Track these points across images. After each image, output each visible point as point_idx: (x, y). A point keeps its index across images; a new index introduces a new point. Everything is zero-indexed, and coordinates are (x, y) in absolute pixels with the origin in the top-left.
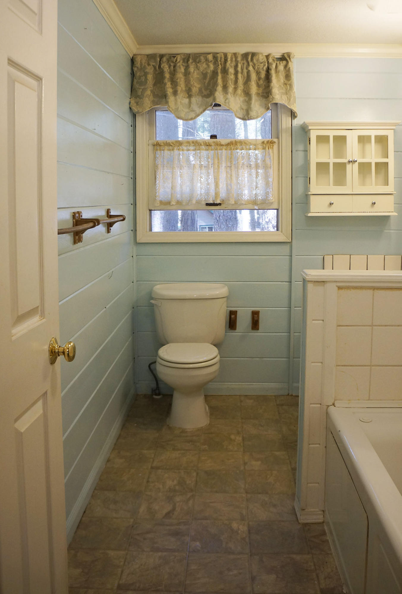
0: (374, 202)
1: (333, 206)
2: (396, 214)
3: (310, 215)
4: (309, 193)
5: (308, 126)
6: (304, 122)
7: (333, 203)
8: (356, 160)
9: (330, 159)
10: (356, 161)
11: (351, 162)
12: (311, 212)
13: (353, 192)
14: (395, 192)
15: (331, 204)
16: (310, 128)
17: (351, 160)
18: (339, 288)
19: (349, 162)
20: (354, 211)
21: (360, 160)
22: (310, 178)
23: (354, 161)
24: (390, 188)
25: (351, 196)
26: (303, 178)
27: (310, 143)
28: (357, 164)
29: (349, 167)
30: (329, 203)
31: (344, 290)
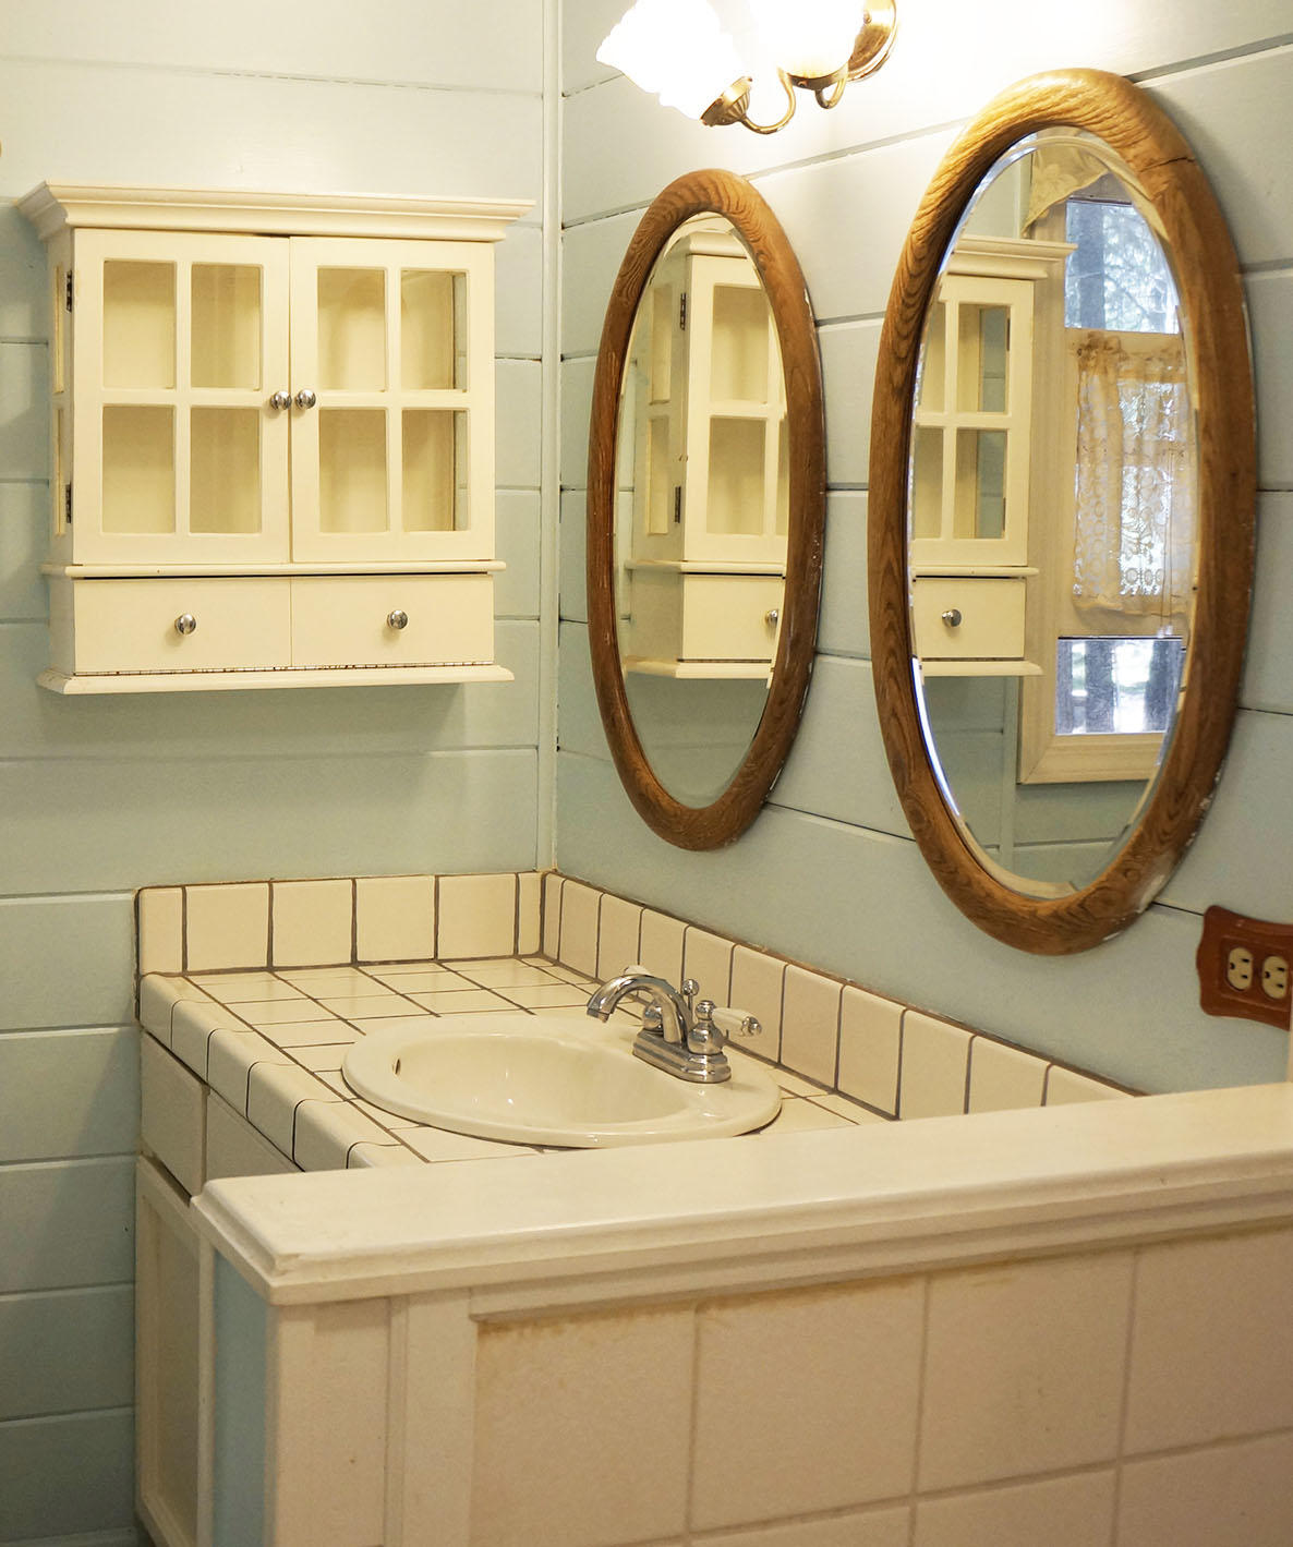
0: (398, 613)
1: (190, 638)
2: (504, 674)
3: (73, 687)
4: (70, 571)
5: (58, 209)
6: (45, 186)
7: (192, 625)
8: (309, 394)
9: (174, 386)
10: (311, 402)
11: (287, 404)
12: (79, 668)
13: (292, 561)
14: (502, 565)
15: (183, 627)
16: (72, 218)
17: (285, 395)
18: (489, 1326)
19: (275, 404)
20: (297, 665)
21: (328, 399)
22: (69, 491)
23: (299, 402)
24: (476, 542)
25: (282, 584)
26: (26, 487)
27: (70, 301)
28: (312, 415)
29: (272, 430)
30: (170, 623)
31: (514, 1335)
